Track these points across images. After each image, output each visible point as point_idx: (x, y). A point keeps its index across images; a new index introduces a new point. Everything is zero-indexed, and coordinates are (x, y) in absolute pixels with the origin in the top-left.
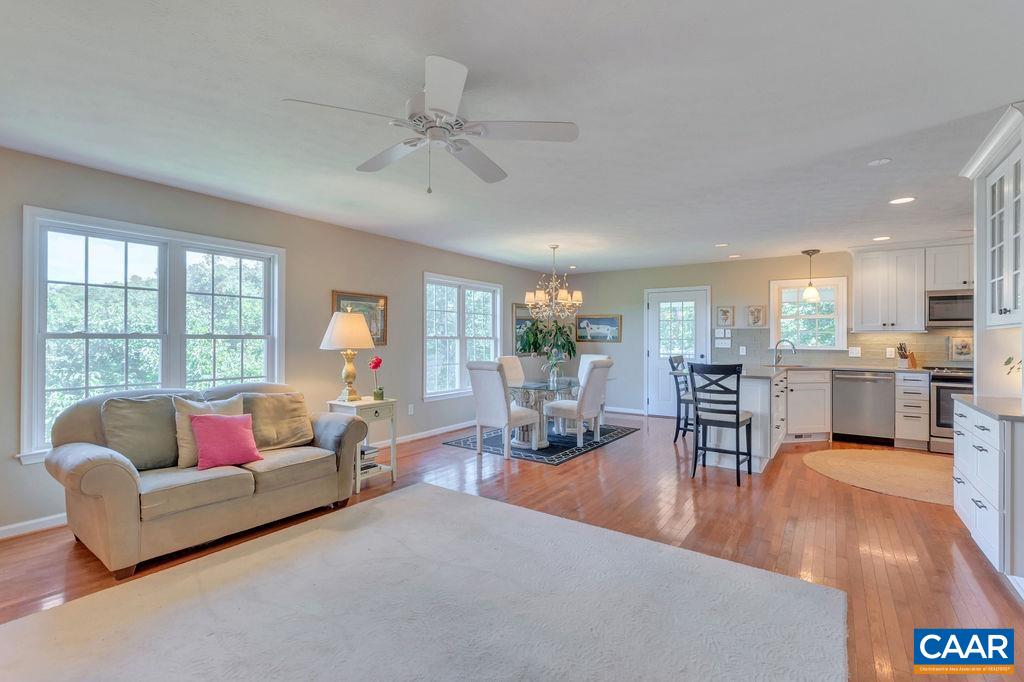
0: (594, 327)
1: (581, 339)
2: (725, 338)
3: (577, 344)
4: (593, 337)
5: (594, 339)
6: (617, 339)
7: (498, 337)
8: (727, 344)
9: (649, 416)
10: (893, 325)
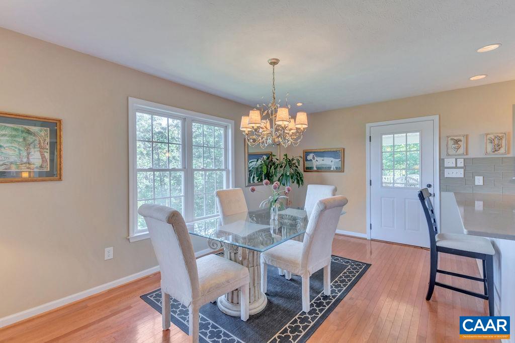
0: (319, 159)
1: (308, 169)
2: (456, 167)
3: (304, 174)
4: (318, 168)
5: (319, 170)
6: (340, 170)
7: (230, 168)
8: (459, 174)
9: (372, 240)
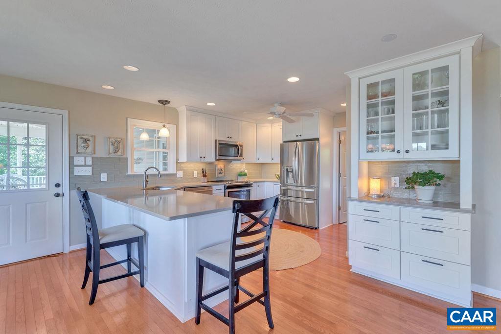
2: (85, 165)
8: (88, 171)
10: (204, 157)
